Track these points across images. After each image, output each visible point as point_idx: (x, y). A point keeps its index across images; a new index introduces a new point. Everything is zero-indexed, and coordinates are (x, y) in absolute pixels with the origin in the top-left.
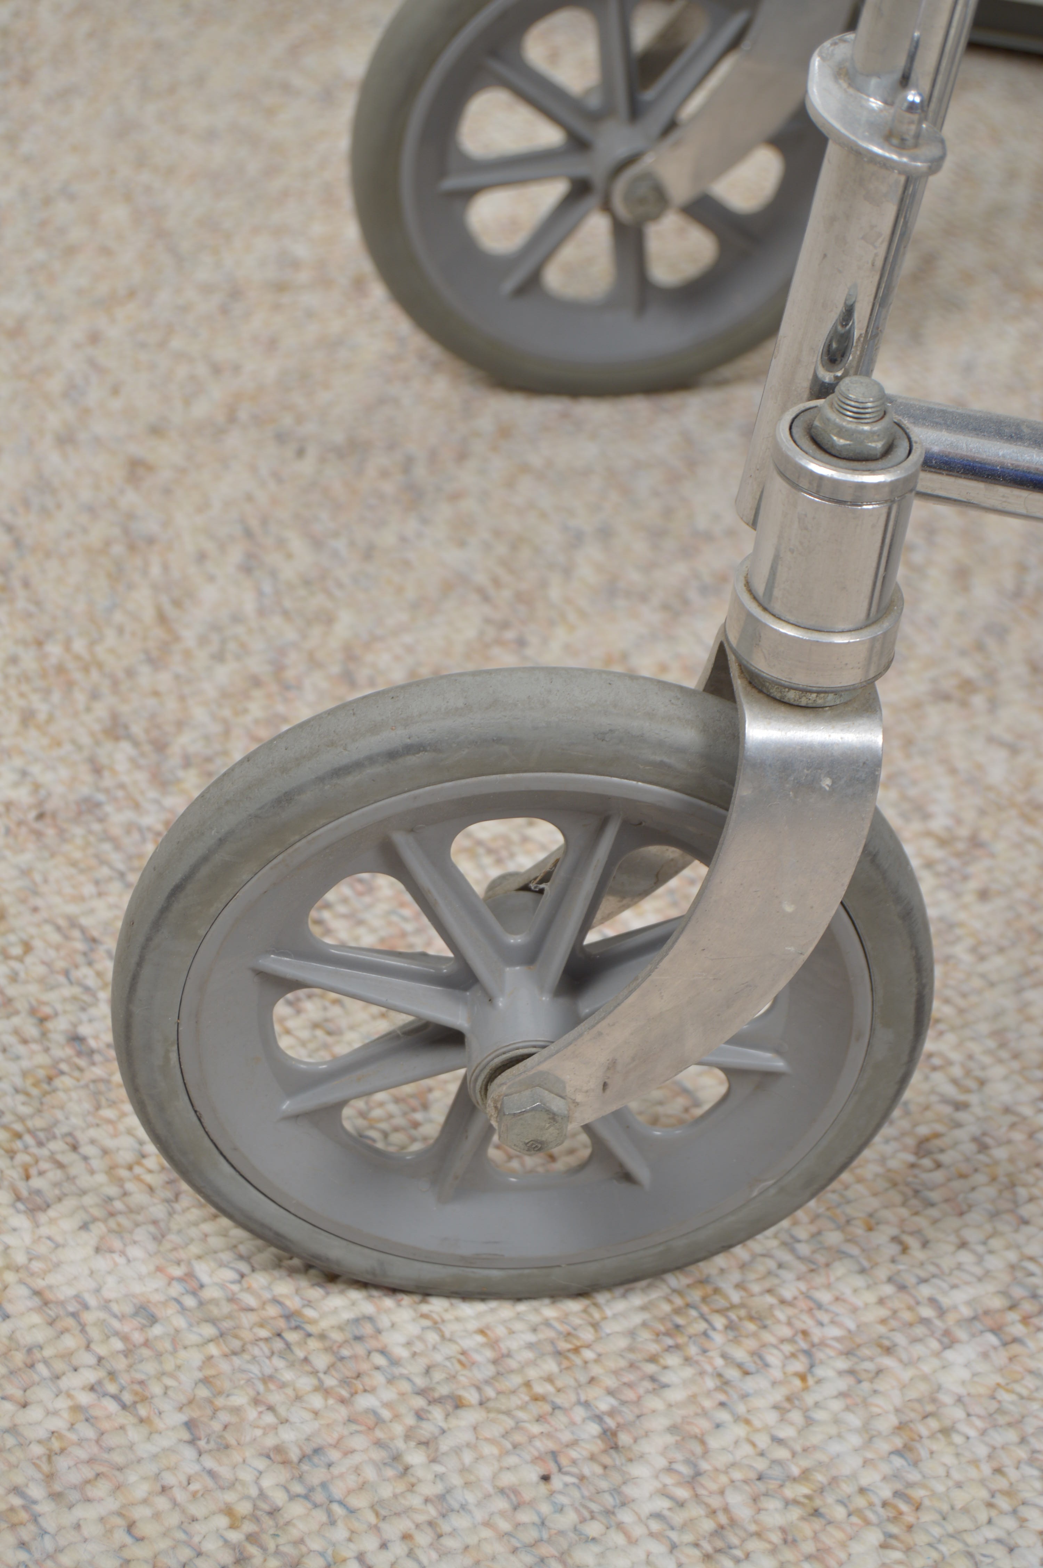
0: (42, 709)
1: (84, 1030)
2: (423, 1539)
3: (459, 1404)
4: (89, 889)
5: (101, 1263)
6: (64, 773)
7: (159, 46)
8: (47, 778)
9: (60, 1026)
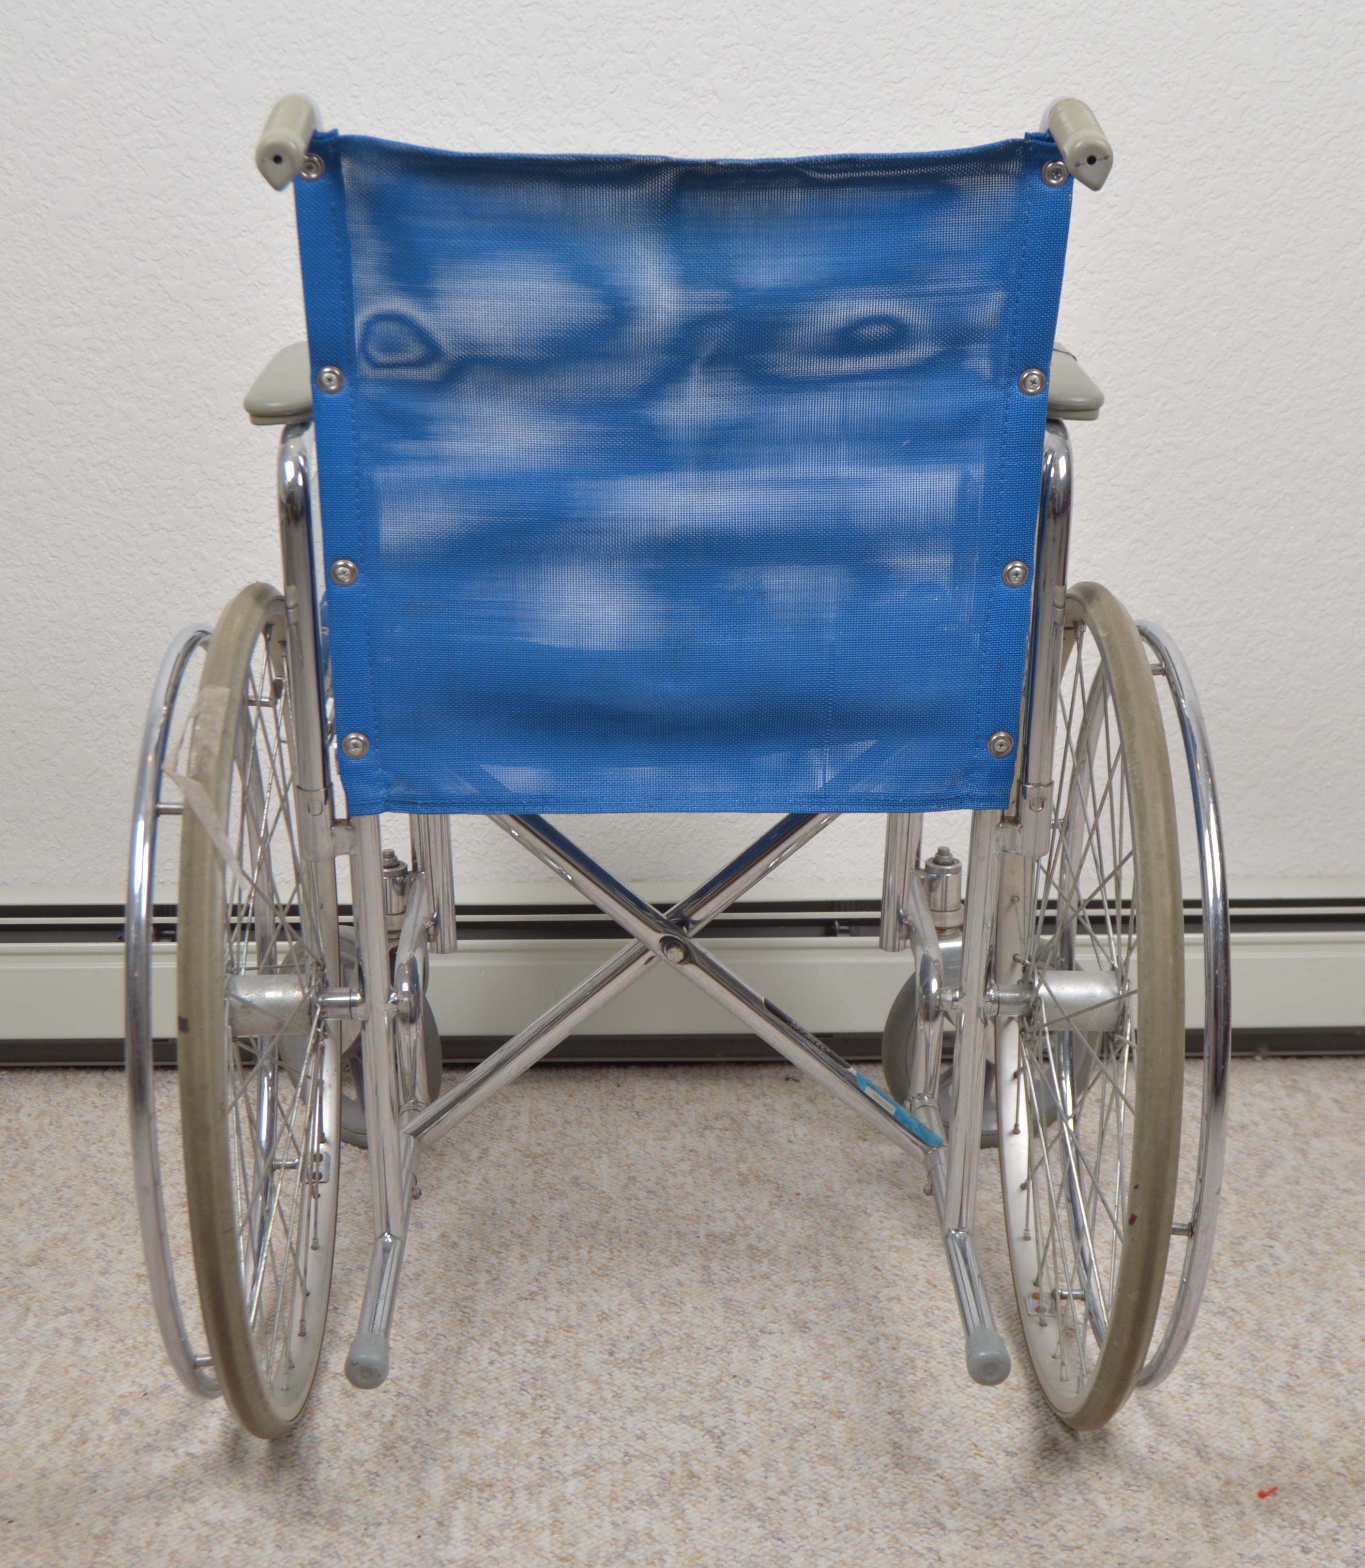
0: (133, 1361)
5: (226, 1511)
6: (151, 1379)
7: (86, 1123)
8: (144, 1382)
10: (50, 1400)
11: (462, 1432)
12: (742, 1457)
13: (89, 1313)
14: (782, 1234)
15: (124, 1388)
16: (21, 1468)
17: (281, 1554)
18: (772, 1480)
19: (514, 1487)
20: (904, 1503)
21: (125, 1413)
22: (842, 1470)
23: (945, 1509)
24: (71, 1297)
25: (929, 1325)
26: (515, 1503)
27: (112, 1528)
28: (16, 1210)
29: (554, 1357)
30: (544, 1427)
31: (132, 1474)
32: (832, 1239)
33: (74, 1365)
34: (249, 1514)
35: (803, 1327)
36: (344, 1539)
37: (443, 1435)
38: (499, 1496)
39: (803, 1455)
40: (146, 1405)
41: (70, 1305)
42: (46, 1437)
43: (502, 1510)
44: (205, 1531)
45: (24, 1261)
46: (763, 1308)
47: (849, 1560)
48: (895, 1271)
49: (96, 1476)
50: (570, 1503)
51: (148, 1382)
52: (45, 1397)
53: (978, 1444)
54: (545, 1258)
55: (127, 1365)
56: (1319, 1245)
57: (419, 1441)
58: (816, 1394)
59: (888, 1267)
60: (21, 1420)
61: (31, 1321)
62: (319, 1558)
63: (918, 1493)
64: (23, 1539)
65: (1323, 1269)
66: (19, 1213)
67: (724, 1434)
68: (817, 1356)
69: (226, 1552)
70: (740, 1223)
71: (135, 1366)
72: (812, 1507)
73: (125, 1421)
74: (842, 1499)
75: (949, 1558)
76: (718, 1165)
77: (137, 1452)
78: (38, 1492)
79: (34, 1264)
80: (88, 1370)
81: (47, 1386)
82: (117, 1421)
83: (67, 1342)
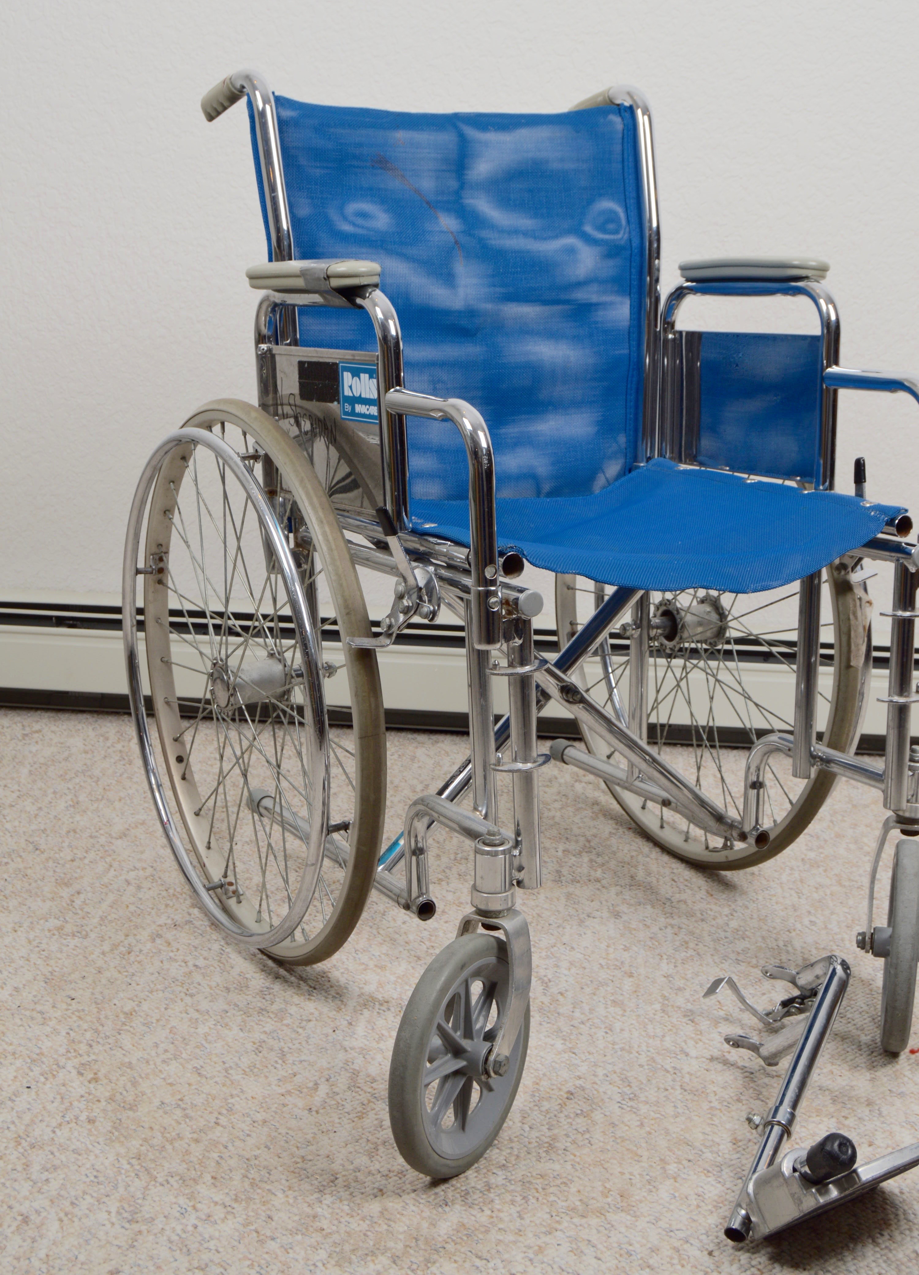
0: (171, 904)
2: (304, 1043)
3: (310, 1021)
4: (192, 938)
5: (212, 1004)
9: (190, 964)
10: (114, 924)
11: (376, 966)
12: (560, 998)
13: (149, 871)
14: (614, 853)
15: (162, 920)
16: (86, 966)
17: (241, 1034)
18: (577, 1014)
20: (664, 1036)
21: (159, 936)
22: (625, 1011)
23: (691, 1043)
24: (140, 860)
25: (703, 920)
27: (137, 1009)
29: (446, 922)
31: (157, 975)
32: (648, 859)
33: (133, 904)
34: (226, 1007)
35: (617, 915)
36: (285, 1028)
37: (363, 967)
38: (392, 1009)
39: (601, 999)
40: (175, 932)
41: (138, 865)
42: (106, 947)
43: (392, 1019)
44: (196, 1015)
45: (114, 835)
46: (592, 901)
47: (618, 1071)
48: (686, 883)
51: (178, 918)
52: (111, 922)
53: (722, 1002)
54: (452, 858)
55: (167, 905)
57: (347, 969)
58: (617, 960)
59: (682, 880)
60: (93, 935)
61: (112, 873)
62: (266, 1039)
63: (674, 1030)
64: (78, 1011)
67: (550, 981)
68: (622, 935)
69: (206, 1030)
70: (587, 845)
71: (172, 907)
72: (601, 1033)
73: (158, 941)
74: (622, 1030)
75: (687, 1076)
76: (580, 805)
77: (162, 962)
78: (94, 982)
79: (121, 838)
80: (142, 907)
81: (114, 916)
82: (153, 941)
83: (132, 889)
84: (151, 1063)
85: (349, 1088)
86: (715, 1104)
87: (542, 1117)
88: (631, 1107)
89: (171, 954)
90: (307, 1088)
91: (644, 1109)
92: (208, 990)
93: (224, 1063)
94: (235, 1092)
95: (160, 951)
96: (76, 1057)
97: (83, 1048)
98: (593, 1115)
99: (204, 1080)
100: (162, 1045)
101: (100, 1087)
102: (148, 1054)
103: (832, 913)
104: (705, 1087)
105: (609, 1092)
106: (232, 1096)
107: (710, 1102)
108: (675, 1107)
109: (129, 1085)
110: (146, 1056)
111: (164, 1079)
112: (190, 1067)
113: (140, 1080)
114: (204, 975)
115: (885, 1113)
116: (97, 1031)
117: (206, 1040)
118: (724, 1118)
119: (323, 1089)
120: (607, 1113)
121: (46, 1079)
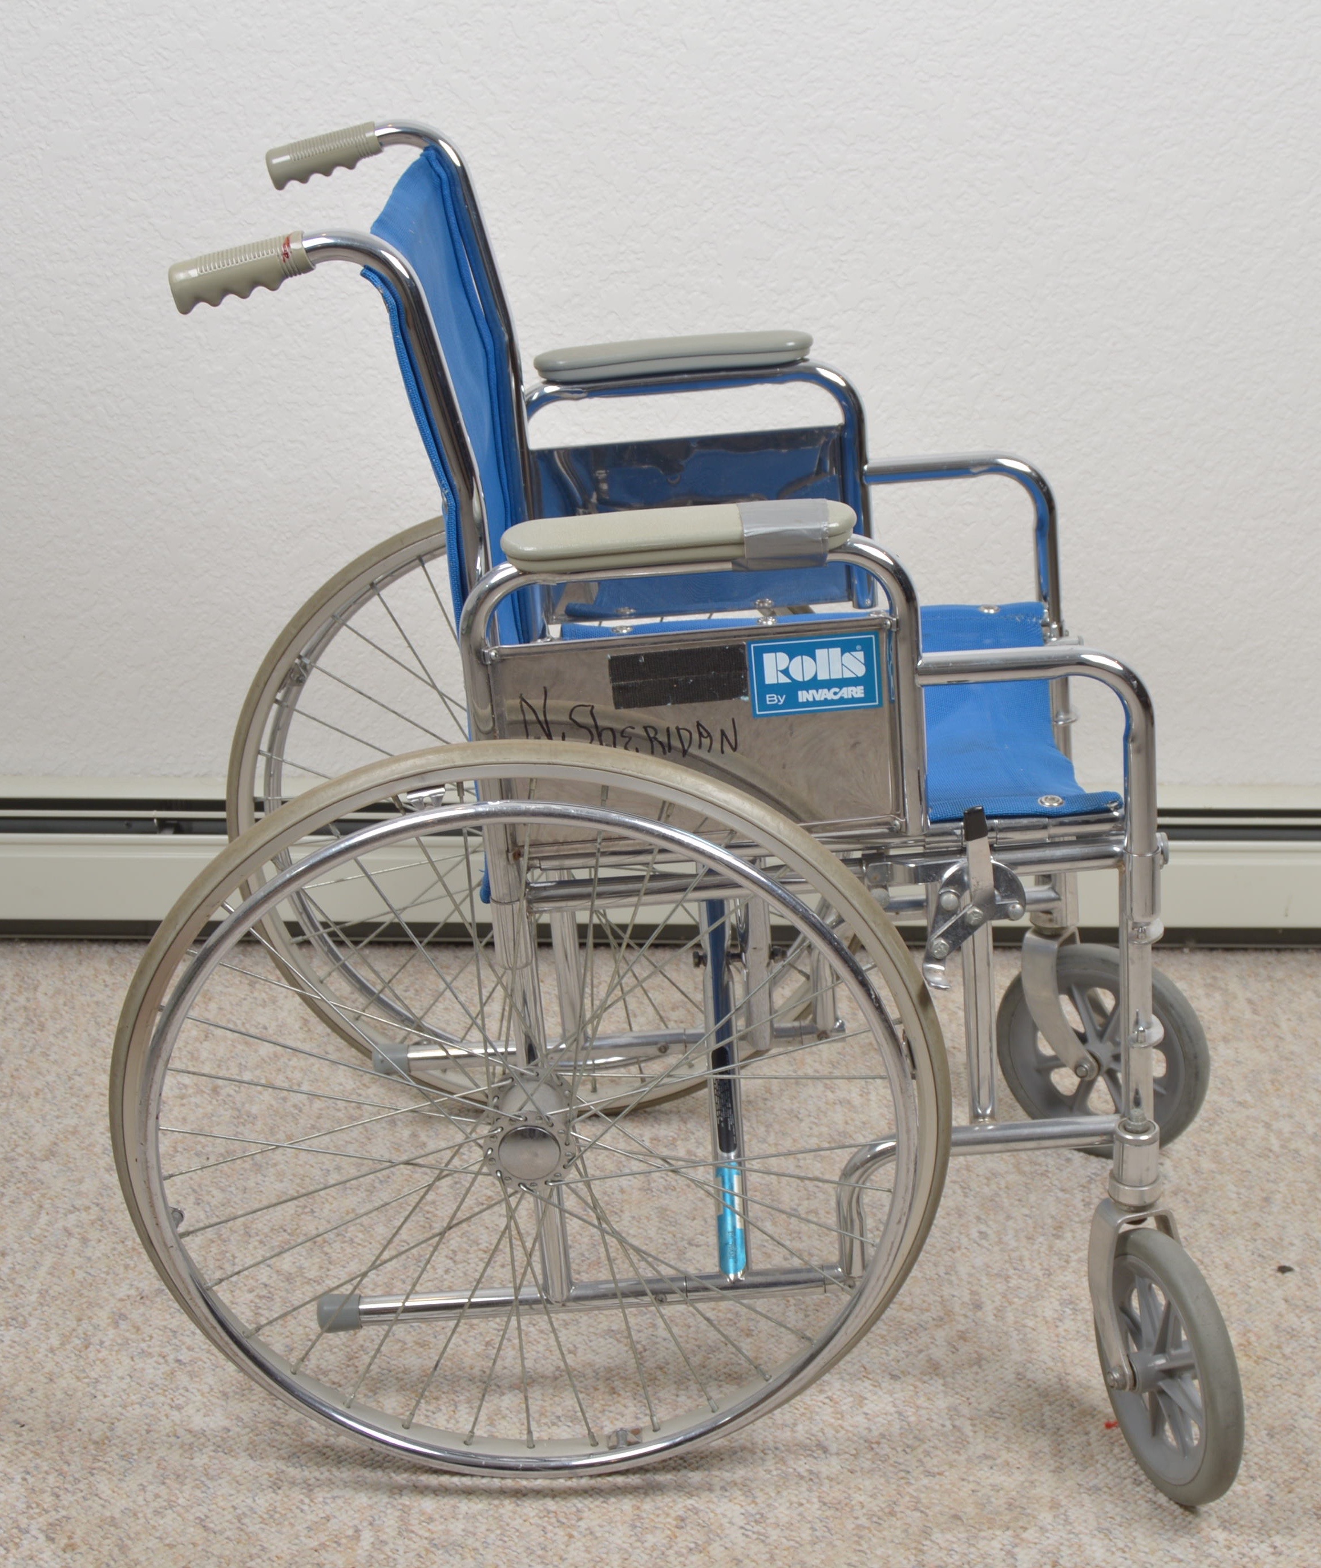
0: (132, 1263)
1: (181, 1357)
4: (168, 1316)
5: (207, 1419)
6: (147, 1282)
8: (141, 1285)
9: (171, 1358)
10: (58, 1302)
13: (95, 1211)
15: (123, 1291)
16: (32, 1372)
17: (252, 1463)
19: (457, 1399)
20: (795, 1425)
21: (123, 1317)
24: (79, 1194)
26: (456, 1416)
27: (109, 1434)
28: (32, 1100)
30: (488, 1339)
31: (128, 1379)
33: (80, 1267)
37: (400, 1344)
38: (443, 1408)
39: (713, 1373)
40: (142, 1309)
41: (78, 1203)
42: (55, 1341)
43: (445, 1423)
44: (188, 1439)
45: (38, 1155)
46: (694, 1219)
49: (97, 1381)
50: (504, 1417)
51: (144, 1285)
52: (54, 1299)
53: (868, 1366)
55: (126, 1268)
56: (1206, 1164)
60: (33, 1322)
61: (44, 1219)
62: (284, 1468)
63: (808, 1415)
64: (32, 1443)
65: (1205, 1189)
66: (35, 1103)
67: (645, 1350)
69: (205, 1459)
71: (134, 1269)
73: (123, 1325)
75: (826, 1481)
77: (132, 1359)
78: (47, 1397)
79: (47, 1159)
80: (92, 1272)
81: (56, 1288)
82: (116, 1325)
83: (74, 1242)
84: (140, 1515)
85: (400, 1534)
86: (863, 1521)
87: (646, 1557)
88: (758, 1533)
89: (143, 1345)
90: (347, 1537)
91: (774, 1534)
92: (200, 1397)
93: (234, 1508)
94: (254, 1551)
95: (127, 1342)
96: (40, 1515)
97: (48, 1500)
98: (710, 1548)
99: (211, 1536)
100: (150, 1488)
101: (78, 1557)
102: (134, 1502)
103: (1009, 1217)
104: (849, 1497)
105: (729, 1514)
106: (251, 1557)
107: (857, 1518)
108: (813, 1529)
109: (116, 1551)
110: (131, 1505)
111: (160, 1538)
112: (191, 1518)
113: (129, 1542)
114: (191, 1375)
115: (1072, 1518)
116: (61, 1473)
117: (207, 1475)
118: (875, 1540)
119: (367, 1537)
120: (729, 1545)
121: (7, 1550)
